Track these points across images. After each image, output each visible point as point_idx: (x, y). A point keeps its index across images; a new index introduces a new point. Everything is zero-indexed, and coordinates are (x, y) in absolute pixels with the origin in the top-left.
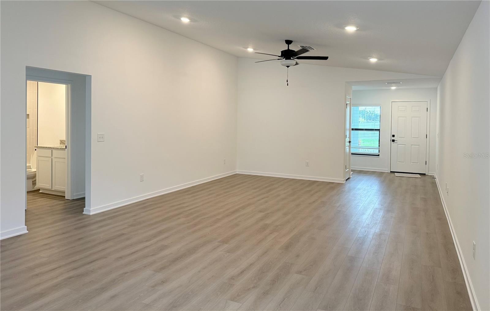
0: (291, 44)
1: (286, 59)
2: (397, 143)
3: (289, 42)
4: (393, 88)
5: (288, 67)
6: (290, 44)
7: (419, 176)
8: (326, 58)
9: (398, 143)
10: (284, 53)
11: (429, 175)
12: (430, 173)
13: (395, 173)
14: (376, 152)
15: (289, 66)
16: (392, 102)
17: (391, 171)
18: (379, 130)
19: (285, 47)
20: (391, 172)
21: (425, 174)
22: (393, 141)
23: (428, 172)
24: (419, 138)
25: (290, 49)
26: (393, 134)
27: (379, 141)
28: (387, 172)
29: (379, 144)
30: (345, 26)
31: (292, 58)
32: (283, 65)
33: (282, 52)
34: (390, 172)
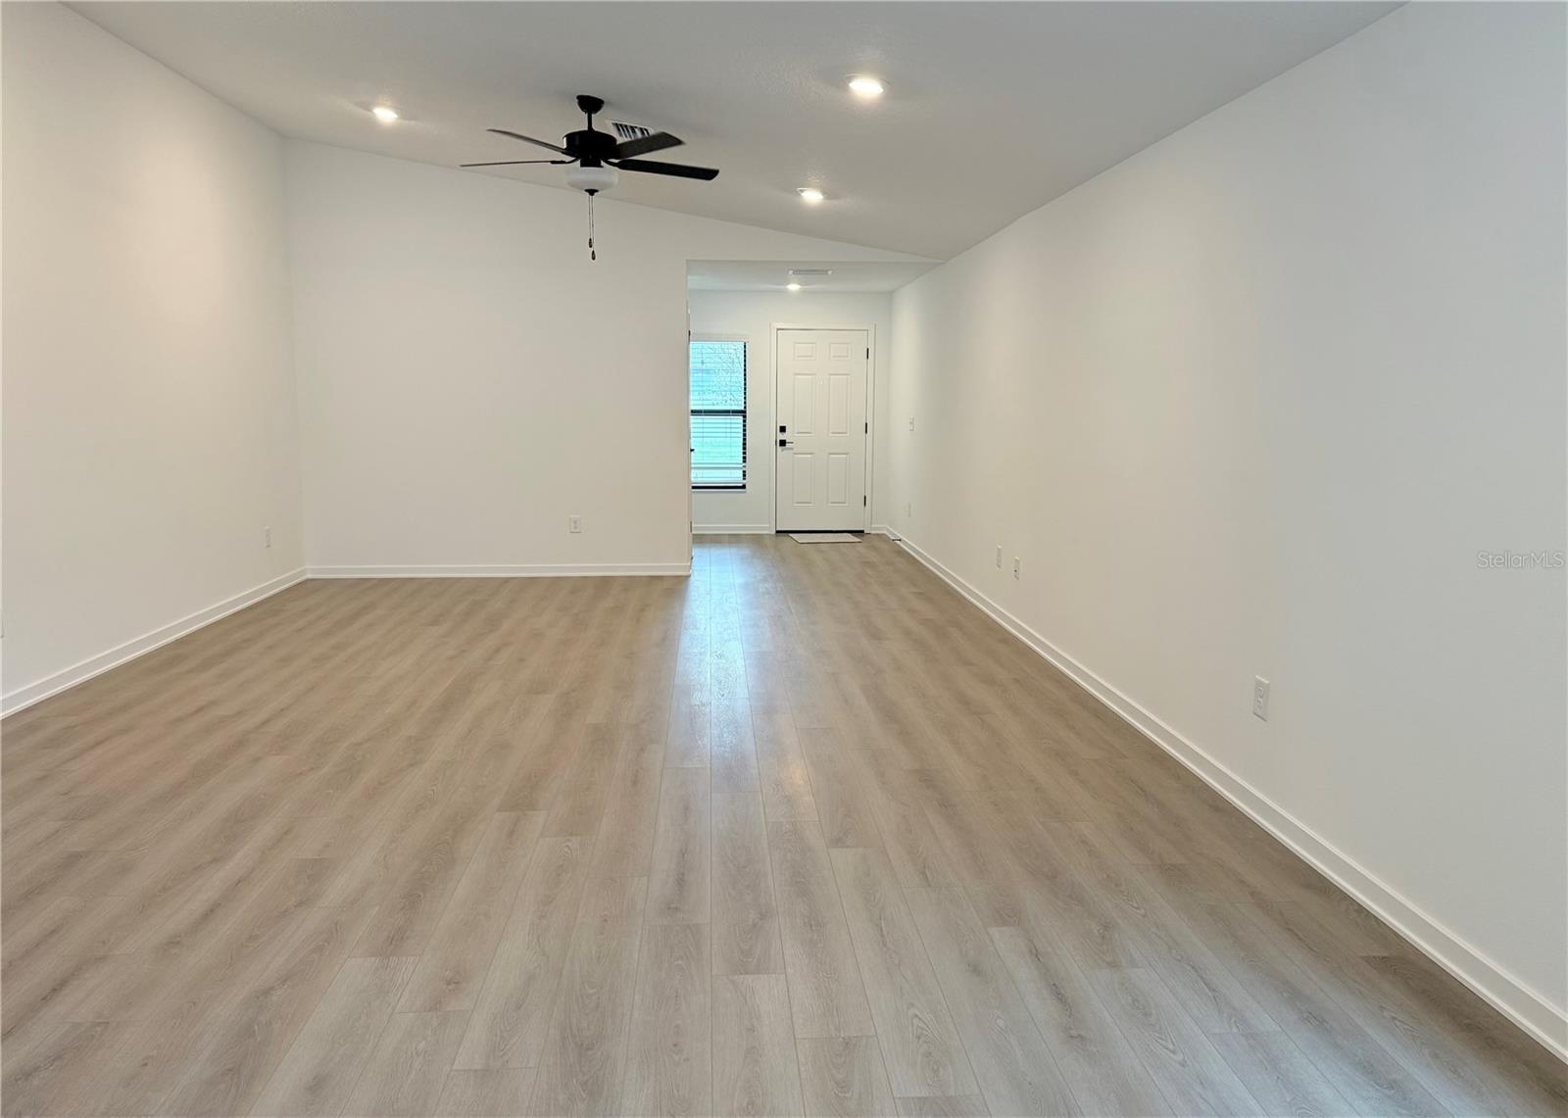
0: (598, 113)
1: (582, 165)
2: (792, 449)
3: (590, 104)
4: (794, 287)
5: (592, 192)
6: (596, 112)
7: (850, 538)
8: (708, 174)
9: (795, 450)
10: (577, 143)
11: (873, 532)
12: (875, 529)
13: (791, 535)
14: (735, 477)
15: (597, 191)
16: (778, 329)
17: (778, 529)
18: (743, 413)
19: (579, 122)
20: (778, 532)
21: (862, 532)
22: (783, 443)
23: (871, 524)
24: (848, 435)
25: (595, 128)
26: (783, 425)
27: (744, 444)
28: (767, 532)
29: (744, 453)
30: (850, 79)
31: (603, 163)
32: (574, 185)
33: (570, 137)
34: (774, 532)
